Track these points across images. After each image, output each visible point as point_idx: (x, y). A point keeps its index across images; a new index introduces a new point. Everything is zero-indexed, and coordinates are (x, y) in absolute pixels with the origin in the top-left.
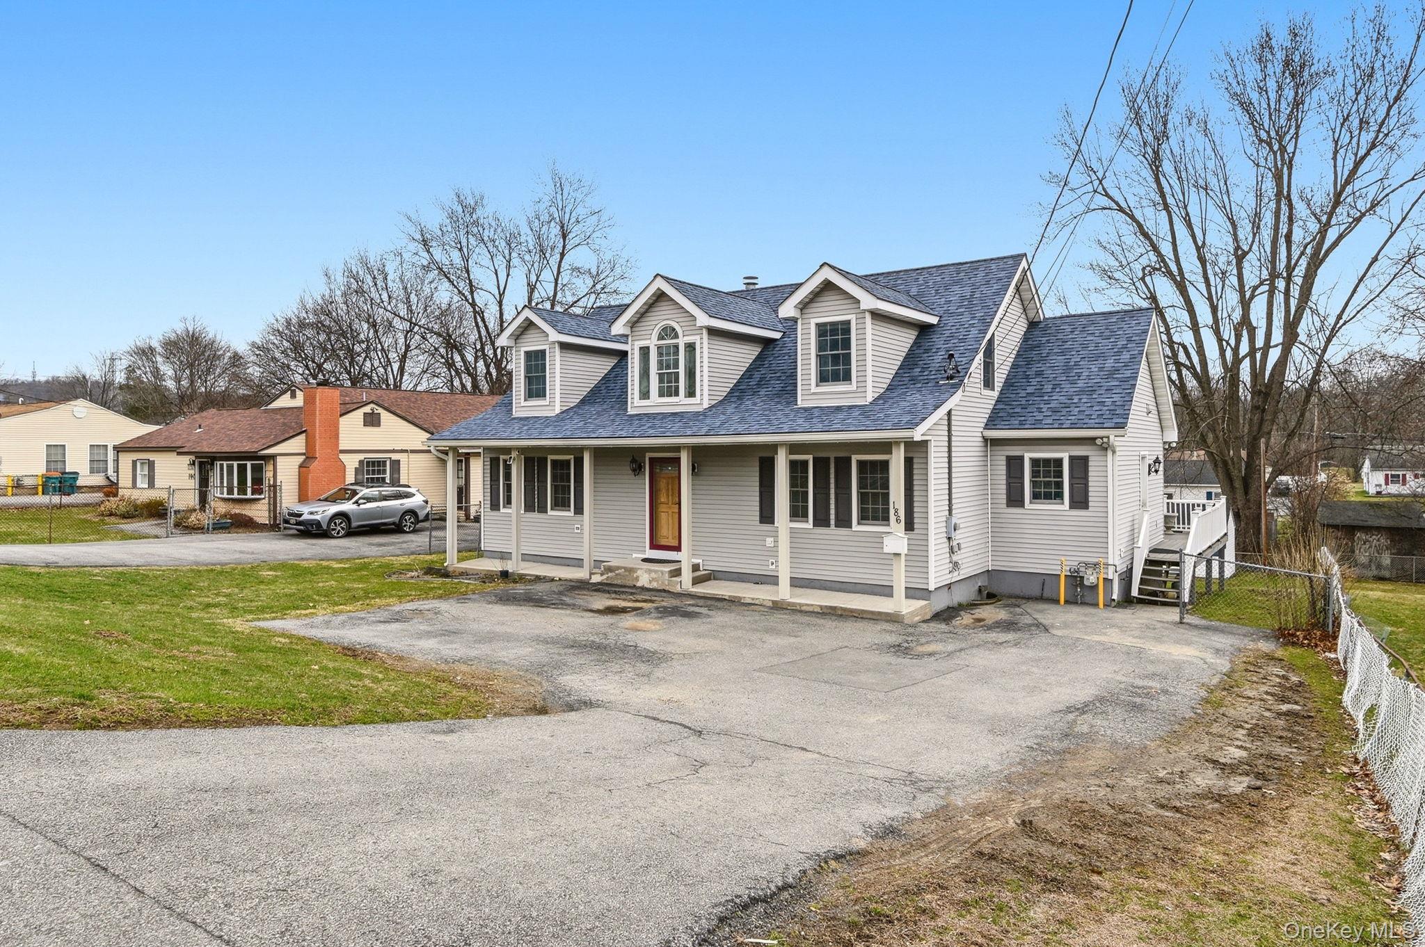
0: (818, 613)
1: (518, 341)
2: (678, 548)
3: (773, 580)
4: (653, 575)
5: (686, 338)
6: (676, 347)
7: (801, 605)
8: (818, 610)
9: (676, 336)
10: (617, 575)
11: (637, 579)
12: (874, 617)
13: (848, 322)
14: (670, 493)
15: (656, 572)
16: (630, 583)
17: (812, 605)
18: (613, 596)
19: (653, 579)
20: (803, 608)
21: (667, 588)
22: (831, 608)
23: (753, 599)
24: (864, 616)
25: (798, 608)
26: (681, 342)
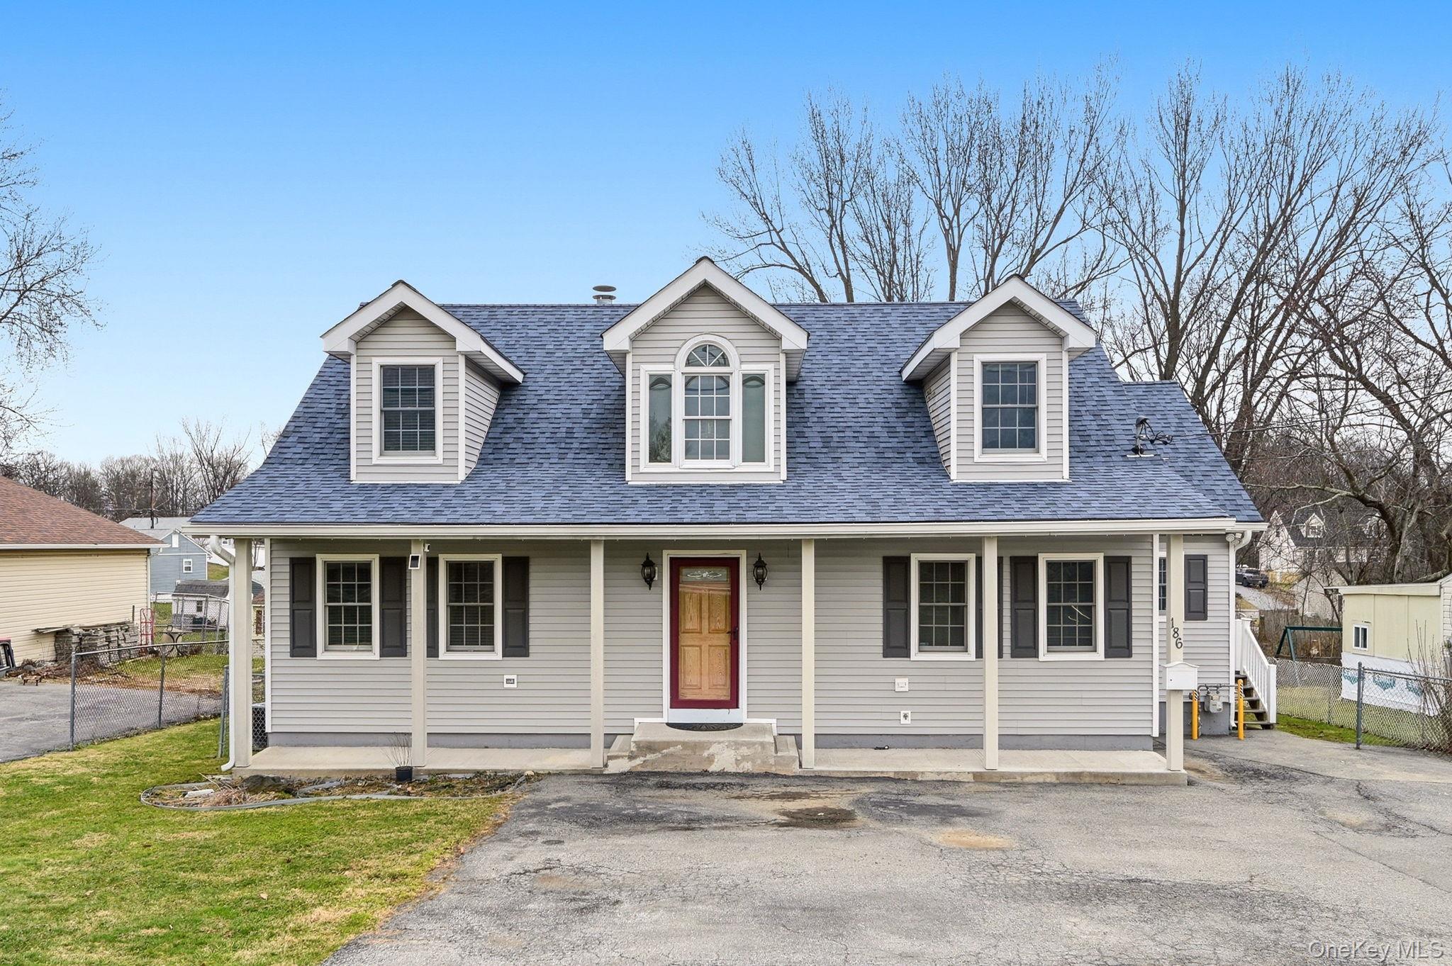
0: (1055, 785)
1: (362, 345)
2: (733, 703)
3: (974, 742)
4: (744, 751)
5: (744, 367)
6: (725, 381)
7: (1022, 775)
8: (1054, 780)
9: (724, 361)
10: (665, 756)
11: (710, 759)
12: (1141, 782)
13: (1034, 365)
14: (705, 615)
15: (749, 745)
16: (697, 768)
17: (1042, 773)
18: (736, 792)
19: (745, 758)
20: (1026, 780)
21: (773, 770)
22: (1074, 775)
23: (939, 773)
24: (1127, 781)
25: (1019, 779)
26: (737, 371)
